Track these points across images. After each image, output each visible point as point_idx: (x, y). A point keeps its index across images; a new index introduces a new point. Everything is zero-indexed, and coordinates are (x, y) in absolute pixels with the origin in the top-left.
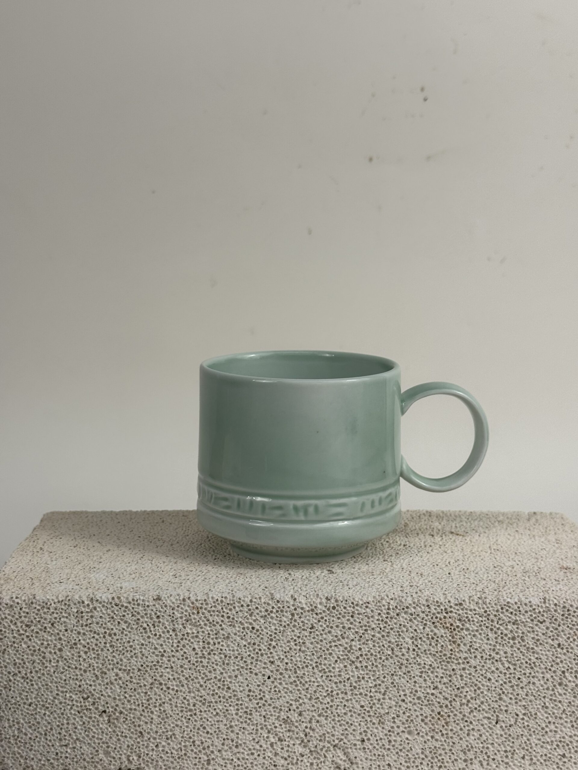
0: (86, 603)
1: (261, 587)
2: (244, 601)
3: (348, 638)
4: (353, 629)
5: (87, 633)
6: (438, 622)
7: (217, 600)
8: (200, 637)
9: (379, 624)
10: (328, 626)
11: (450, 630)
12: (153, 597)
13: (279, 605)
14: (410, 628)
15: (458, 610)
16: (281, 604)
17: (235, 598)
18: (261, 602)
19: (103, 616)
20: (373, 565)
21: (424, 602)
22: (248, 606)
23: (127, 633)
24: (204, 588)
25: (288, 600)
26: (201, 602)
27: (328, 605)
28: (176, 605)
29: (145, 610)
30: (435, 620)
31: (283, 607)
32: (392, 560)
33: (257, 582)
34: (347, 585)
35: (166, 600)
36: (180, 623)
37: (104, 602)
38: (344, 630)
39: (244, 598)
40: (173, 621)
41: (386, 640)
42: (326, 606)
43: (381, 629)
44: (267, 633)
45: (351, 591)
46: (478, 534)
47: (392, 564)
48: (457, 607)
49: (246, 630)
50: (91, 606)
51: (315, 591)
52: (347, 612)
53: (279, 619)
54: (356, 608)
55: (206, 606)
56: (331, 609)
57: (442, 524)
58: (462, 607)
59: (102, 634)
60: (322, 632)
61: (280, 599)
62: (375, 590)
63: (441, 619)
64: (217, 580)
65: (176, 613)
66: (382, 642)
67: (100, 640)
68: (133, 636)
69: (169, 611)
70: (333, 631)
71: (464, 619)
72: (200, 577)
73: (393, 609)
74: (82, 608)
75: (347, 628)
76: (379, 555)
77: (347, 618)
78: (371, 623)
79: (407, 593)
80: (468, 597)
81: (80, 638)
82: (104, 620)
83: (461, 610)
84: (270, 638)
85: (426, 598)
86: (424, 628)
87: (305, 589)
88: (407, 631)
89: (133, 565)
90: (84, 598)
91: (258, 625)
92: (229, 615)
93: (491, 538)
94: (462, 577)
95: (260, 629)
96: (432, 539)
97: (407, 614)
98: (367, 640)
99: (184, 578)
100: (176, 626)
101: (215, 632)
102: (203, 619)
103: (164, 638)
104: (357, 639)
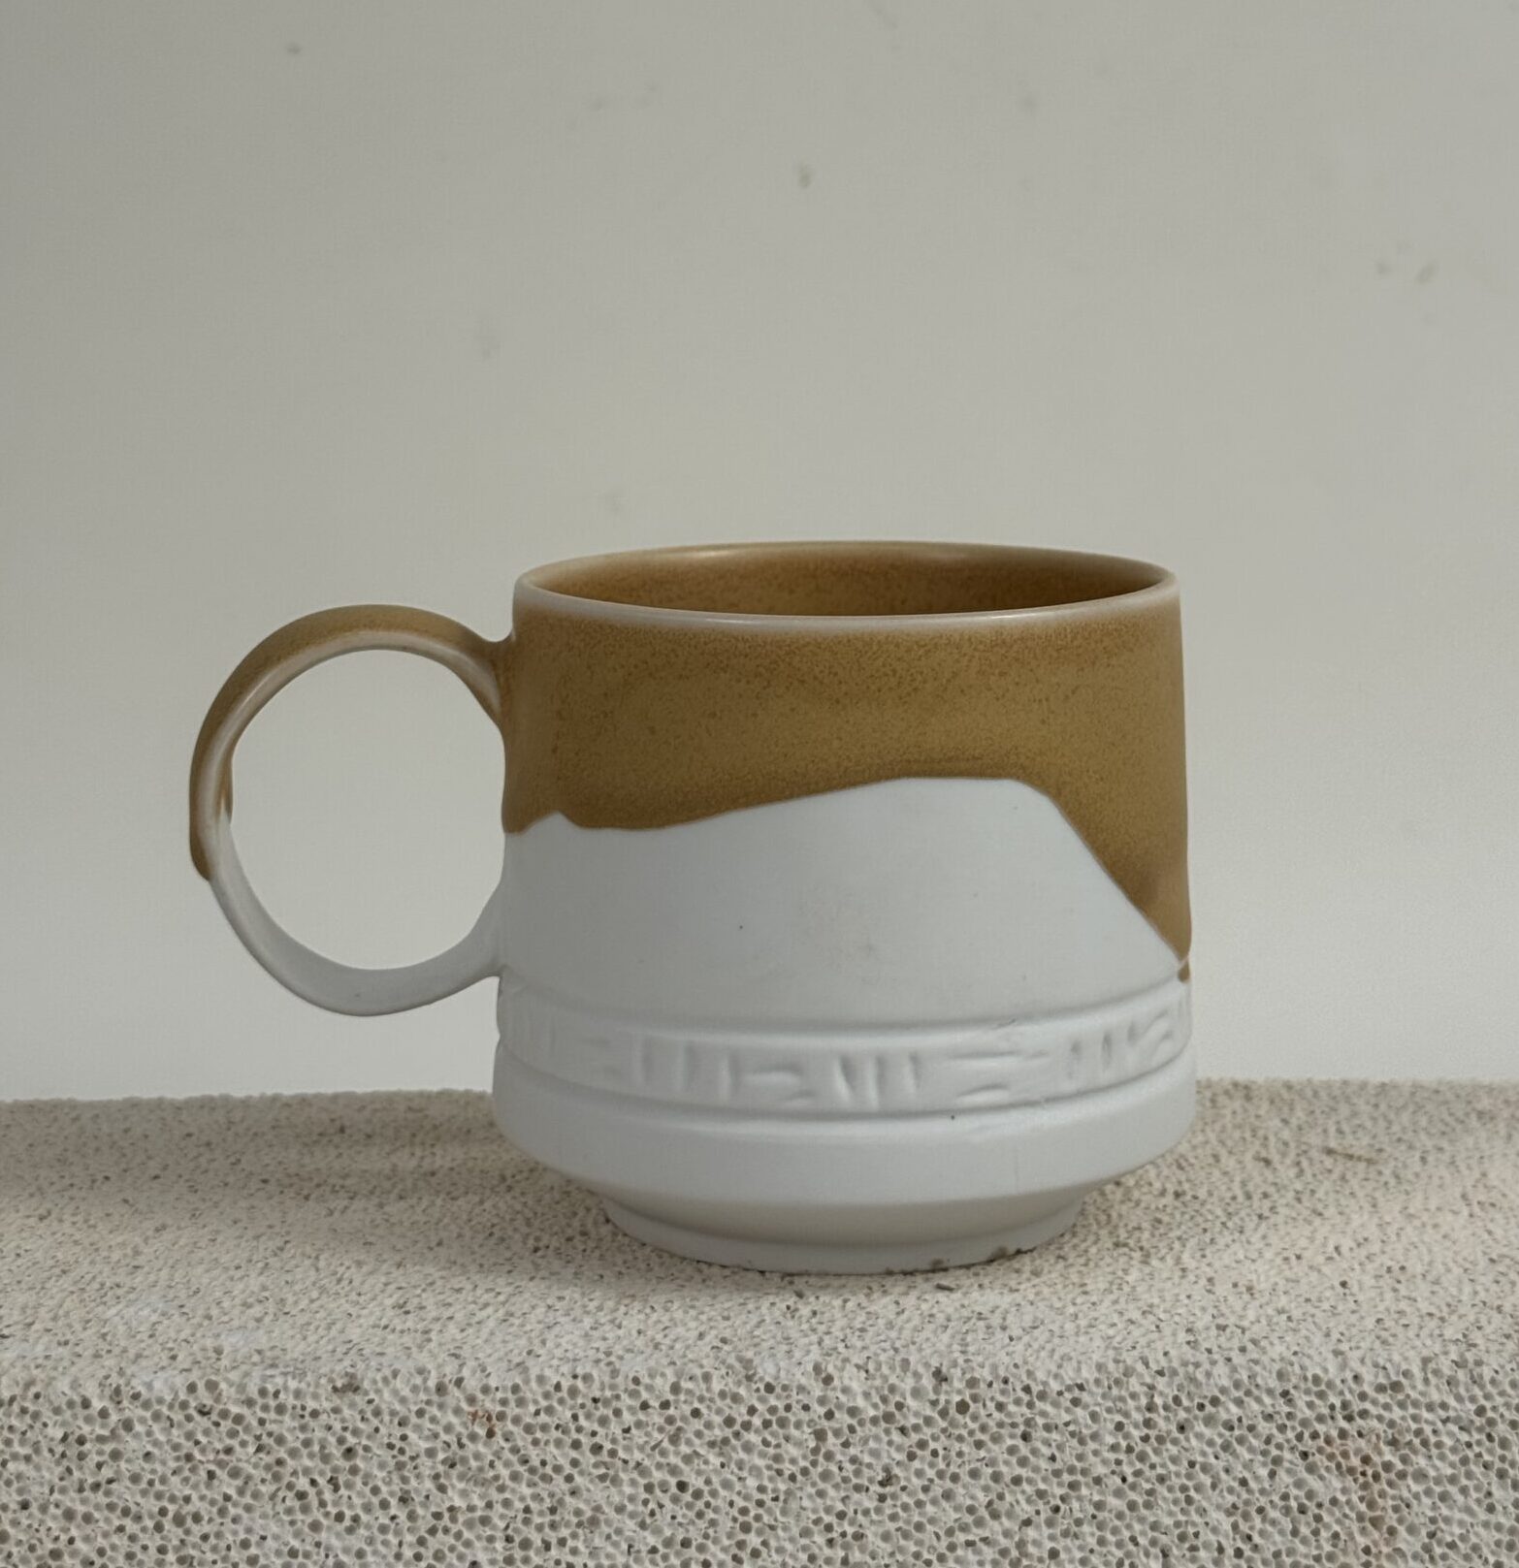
0: (97, 1405)
1: (708, 1339)
2: (650, 1388)
3: (1010, 1515)
4: (1030, 1481)
5: (97, 1515)
6: (1320, 1450)
7: (558, 1387)
8: (496, 1520)
9: (1118, 1462)
10: (941, 1475)
11: (1361, 1480)
12: (331, 1380)
13: (773, 1401)
14: (1223, 1475)
15: (1387, 1407)
16: (778, 1397)
17: (620, 1380)
18: (709, 1390)
19: (156, 1451)
20: (1082, 1260)
21: (1273, 1383)
22: (665, 1405)
23: (240, 1511)
24: (510, 1346)
25: (803, 1381)
26: (499, 1395)
27: (943, 1398)
28: (414, 1408)
29: (303, 1428)
30: (1309, 1444)
31: (788, 1408)
32: (1144, 1244)
33: (693, 1324)
34: (1004, 1328)
35: (378, 1391)
36: (427, 1472)
37: (160, 1401)
38: (997, 1488)
39: (652, 1376)
40: (400, 1466)
41: (1142, 1520)
42: (934, 1403)
43: (1124, 1480)
44: (731, 1504)
45: (1019, 1347)
46: (1418, 1155)
47: (1148, 1255)
48: (1383, 1398)
49: (657, 1491)
50: (114, 1417)
51: (896, 1350)
52: (1008, 1421)
53: (771, 1451)
54: (1039, 1405)
55: (517, 1411)
56: (953, 1411)
57: (1294, 1122)
58: (1400, 1397)
59: (151, 1517)
60: (922, 1496)
61: (777, 1378)
62: (1098, 1342)
63: (1328, 1441)
64: (550, 1320)
65: (413, 1436)
66: (1129, 1527)
67: (144, 1539)
68: (261, 1521)
69: (389, 1431)
70: (960, 1490)
71: (1408, 1437)
72: (490, 1310)
73: (1166, 1408)
74: (80, 1422)
75: (1007, 1479)
76: (1095, 1227)
77: (1009, 1442)
78: (1092, 1459)
79: (1209, 1351)
80: (1420, 1363)
81: (74, 1532)
82: (158, 1467)
83: (1396, 1408)
84: (741, 1519)
85: (1277, 1367)
86: (1272, 1474)
87: (859, 1344)
88: (1214, 1486)
89: (253, 1275)
90: (91, 1390)
91: (699, 1473)
92: (597, 1439)
93: (1463, 1168)
94: (1389, 1295)
95: (706, 1489)
96: (1268, 1173)
97: (1215, 1426)
98: (1079, 1522)
99: (434, 1314)
100: (414, 1483)
101: (548, 1503)
102: (507, 1455)
103: (368, 1527)
104: (1043, 1516)
